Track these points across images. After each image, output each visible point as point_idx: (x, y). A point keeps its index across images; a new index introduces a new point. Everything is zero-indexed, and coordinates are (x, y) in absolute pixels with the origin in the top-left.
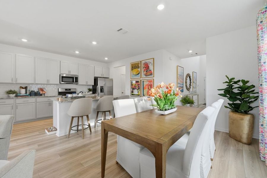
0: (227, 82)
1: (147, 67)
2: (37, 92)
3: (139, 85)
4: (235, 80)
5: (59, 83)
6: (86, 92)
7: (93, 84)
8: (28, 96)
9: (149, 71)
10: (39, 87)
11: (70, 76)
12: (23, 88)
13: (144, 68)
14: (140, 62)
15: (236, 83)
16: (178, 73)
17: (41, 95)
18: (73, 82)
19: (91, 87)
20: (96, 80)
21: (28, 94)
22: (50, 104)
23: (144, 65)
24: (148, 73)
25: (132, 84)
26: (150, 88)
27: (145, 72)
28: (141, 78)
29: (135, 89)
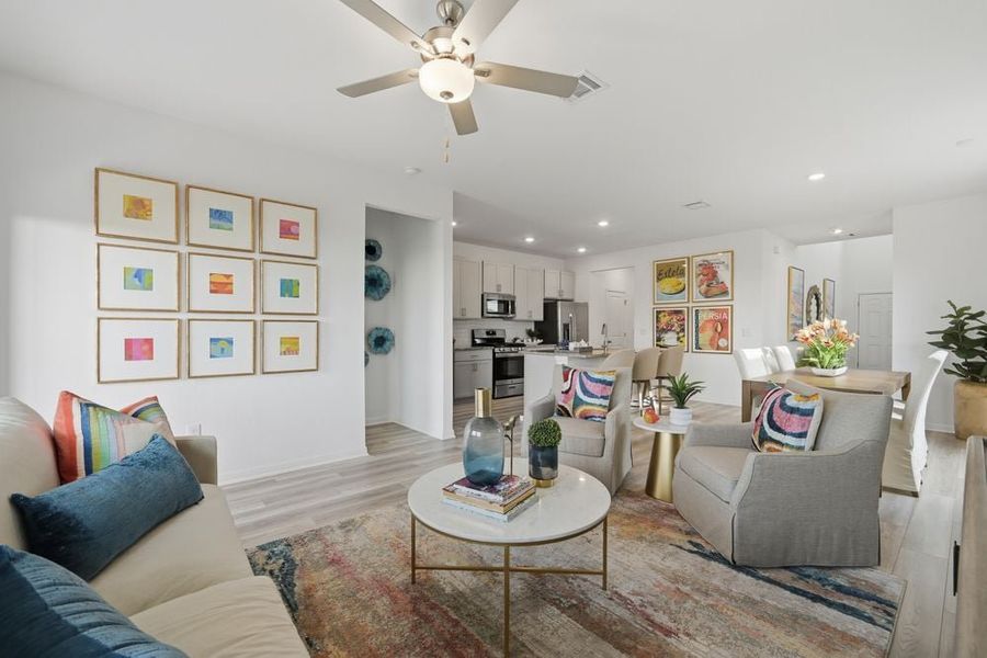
0: (951, 316)
1: (709, 272)
3: (684, 319)
4: (973, 311)
5: (479, 315)
7: (541, 318)
9: (718, 283)
11: (501, 298)
13: (701, 276)
14: (686, 260)
15: (973, 317)
16: (793, 288)
18: (507, 313)
19: (534, 327)
20: (548, 307)
23: (701, 269)
24: (714, 291)
25: (657, 317)
26: (719, 329)
27: (704, 287)
28: (688, 302)
29: (670, 330)
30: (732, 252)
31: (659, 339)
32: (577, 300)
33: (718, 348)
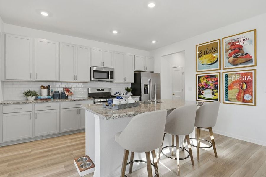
2: (62, 93)
3: (217, 81)
5: (89, 80)
6: (125, 94)
7: (133, 82)
8: (50, 99)
9: (243, 54)
10: (64, 86)
11: (104, 70)
12: (44, 88)
13: (230, 51)
14: (218, 41)
17: (67, 97)
18: (108, 78)
19: (129, 86)
20: (137, 75)
21: (50, 95)
22: (79, 112)
23: (229, 46)
24: (240, 60)
25: (199, 80)
26: (245, 87)
27: (232, 58)
28: (220, 69)
29: (207, 88)
30: (255, 30)
31: (200, 94)
32: (155, 72)
33: (244, 101)
